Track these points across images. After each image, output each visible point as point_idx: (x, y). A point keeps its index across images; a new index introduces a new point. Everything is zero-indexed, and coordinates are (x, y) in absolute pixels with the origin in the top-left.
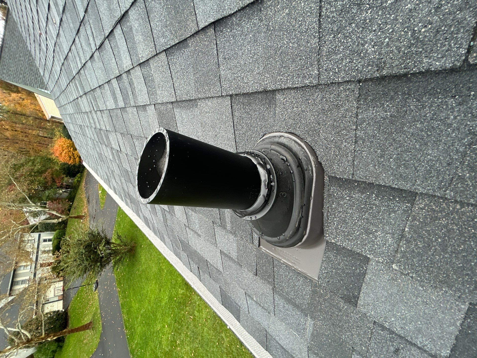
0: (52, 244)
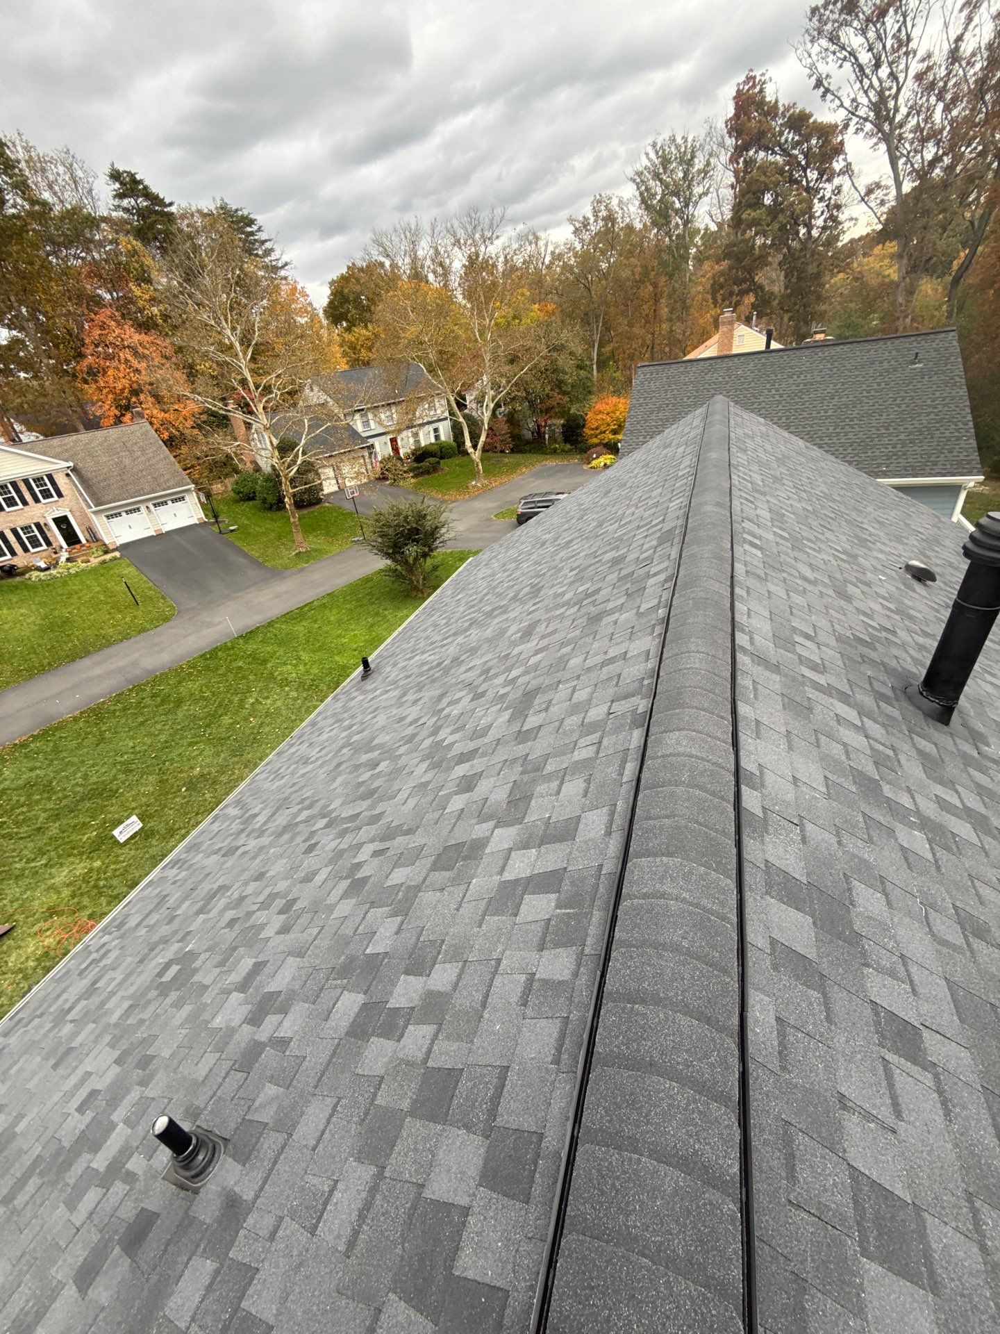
0: (432, 444)
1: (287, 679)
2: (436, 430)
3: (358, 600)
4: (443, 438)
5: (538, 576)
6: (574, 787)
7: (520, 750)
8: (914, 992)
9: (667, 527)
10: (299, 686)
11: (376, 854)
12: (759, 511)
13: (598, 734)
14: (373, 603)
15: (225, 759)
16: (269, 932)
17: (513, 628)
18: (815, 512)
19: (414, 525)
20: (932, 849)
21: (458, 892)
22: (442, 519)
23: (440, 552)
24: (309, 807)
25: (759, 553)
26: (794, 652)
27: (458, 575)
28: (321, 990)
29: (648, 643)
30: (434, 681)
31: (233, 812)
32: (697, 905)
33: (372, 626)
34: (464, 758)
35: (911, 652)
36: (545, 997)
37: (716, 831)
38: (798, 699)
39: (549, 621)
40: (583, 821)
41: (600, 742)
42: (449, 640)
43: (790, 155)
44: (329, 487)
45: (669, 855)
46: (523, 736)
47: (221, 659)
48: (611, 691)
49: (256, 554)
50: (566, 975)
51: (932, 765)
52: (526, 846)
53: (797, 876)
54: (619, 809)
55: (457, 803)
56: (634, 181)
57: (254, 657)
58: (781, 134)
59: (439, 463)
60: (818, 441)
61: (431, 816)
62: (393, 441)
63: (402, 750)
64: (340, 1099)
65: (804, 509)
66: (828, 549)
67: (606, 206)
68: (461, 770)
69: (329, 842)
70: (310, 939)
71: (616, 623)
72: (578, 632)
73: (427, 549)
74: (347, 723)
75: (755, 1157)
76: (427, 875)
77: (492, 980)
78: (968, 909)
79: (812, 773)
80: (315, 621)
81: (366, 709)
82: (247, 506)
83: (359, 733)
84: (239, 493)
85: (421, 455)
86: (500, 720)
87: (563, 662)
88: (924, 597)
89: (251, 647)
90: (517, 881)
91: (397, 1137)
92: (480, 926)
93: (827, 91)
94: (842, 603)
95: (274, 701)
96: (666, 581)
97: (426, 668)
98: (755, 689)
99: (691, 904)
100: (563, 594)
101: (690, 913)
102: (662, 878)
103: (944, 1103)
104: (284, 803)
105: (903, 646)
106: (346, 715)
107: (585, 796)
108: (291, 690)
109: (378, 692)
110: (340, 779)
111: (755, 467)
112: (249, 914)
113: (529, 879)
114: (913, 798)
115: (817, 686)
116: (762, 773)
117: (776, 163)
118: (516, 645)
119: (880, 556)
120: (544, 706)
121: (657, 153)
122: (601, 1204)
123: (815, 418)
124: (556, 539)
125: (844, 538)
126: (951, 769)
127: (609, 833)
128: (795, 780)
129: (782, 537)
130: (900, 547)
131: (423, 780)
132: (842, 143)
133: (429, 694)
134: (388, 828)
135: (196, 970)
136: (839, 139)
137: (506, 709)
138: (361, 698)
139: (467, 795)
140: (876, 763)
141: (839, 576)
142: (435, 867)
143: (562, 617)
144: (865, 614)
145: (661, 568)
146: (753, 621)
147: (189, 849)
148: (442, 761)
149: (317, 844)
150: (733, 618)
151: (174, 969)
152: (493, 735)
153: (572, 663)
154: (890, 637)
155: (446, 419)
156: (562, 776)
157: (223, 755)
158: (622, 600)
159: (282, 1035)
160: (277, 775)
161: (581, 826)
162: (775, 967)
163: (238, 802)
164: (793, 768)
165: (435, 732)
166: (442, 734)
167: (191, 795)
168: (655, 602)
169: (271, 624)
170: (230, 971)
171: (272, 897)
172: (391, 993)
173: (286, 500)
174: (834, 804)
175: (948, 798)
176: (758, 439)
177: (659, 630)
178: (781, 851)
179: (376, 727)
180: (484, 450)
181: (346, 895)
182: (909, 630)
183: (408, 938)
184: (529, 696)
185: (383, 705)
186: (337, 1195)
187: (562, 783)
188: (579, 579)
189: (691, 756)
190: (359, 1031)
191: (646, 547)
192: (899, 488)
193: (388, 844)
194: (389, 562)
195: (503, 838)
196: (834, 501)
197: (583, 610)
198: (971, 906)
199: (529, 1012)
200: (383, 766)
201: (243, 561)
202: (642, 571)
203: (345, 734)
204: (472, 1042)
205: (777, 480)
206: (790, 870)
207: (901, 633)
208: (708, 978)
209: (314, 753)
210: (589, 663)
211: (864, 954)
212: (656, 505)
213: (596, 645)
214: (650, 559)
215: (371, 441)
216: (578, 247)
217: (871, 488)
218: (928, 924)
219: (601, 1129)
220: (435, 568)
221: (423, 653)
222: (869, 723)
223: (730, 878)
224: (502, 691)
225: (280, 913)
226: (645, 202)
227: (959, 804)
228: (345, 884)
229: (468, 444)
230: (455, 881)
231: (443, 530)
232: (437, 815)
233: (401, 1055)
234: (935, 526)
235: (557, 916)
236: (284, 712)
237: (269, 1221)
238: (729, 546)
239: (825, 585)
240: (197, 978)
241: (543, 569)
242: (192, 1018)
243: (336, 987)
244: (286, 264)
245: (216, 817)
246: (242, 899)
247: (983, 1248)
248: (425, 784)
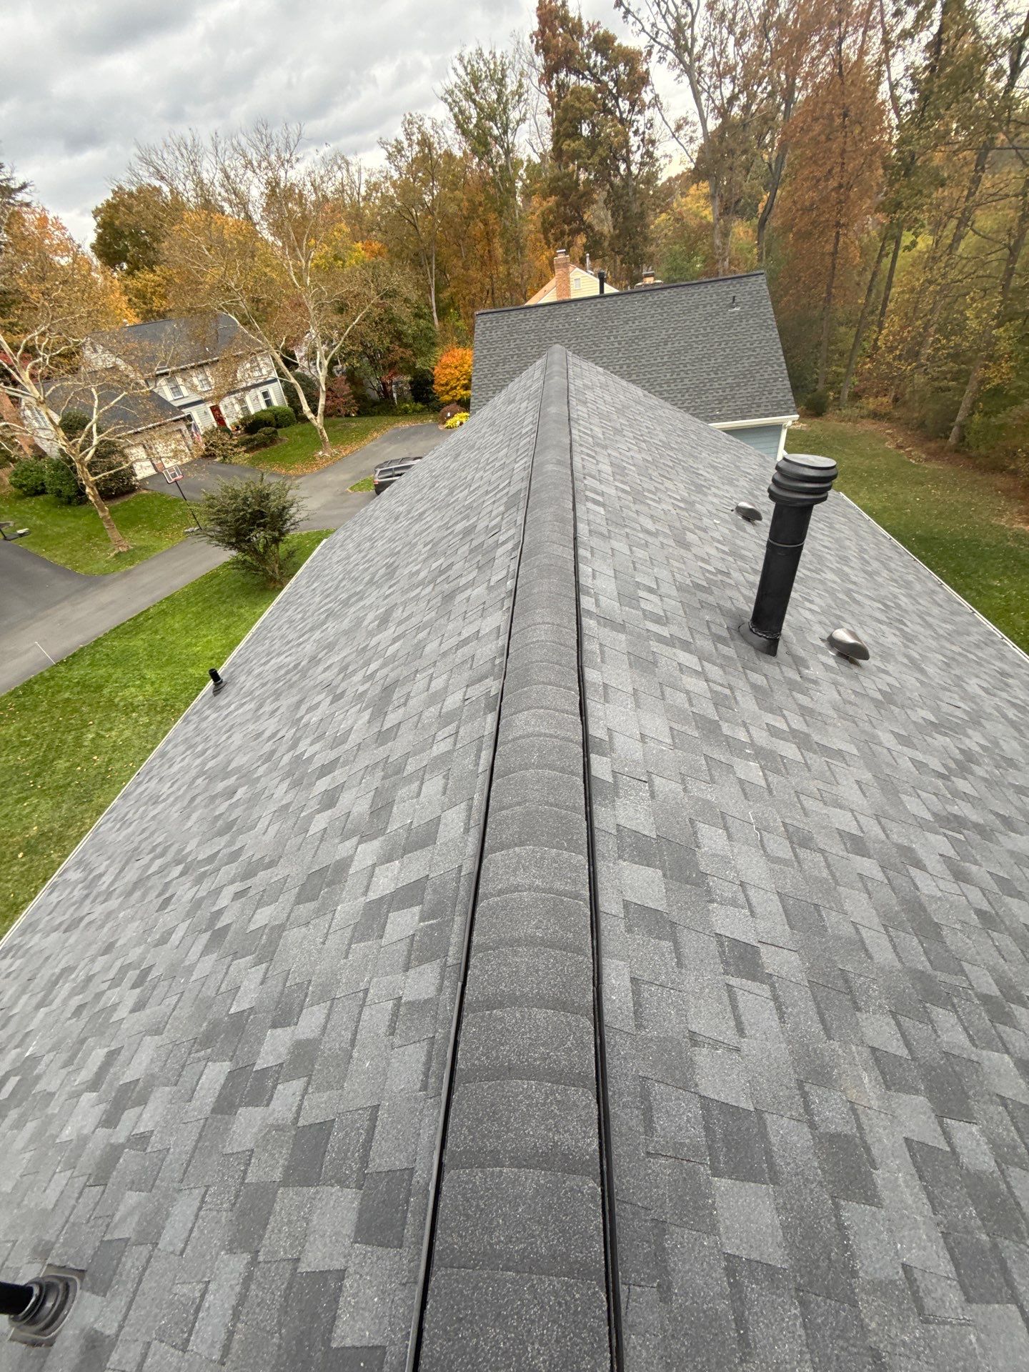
0: (263, 411)
1: (132, 704)
2: (265, 394)
3: (205, 600)
4: (275, 403)
5: (392, 555)
6: (433, 786)
7: (381, 752)
8: (753, 914)
9: (513, 490)
10: (150, 710)
11: (238, 895)
12: (601, 466)
13: (455, 724)
14: (224, 602)
15: (69, 809)
16: (122, 1012)
17: (370, 617)
18: (654, 462)
19: (257, 508)
20: (765, 775)
21: (323, 923)
22: (289, 498)
23: (293, 536)
24: (162, 855)
25: (601, 510)
26: (638, 608)
27: (312, 561)
28: (183, 1067)
29: (498, 619)
30: (291, 687)
31: (74, 876)
32: (550, 891)
33: (228, 627)
34: (325, 770)
35: (743, 590)
36: (412, 1020)
37: (567, 808)
38: (644, 655)
39: (405, 604)
40: (443, 821)
41: (457, 733)
42: (306, 637)
43: (599, 81)
44: (143, 470)
45: (522, 844)
46: (384, 737)
47: (39, 694)
48: (466, 675)
49: (60, 561)
50: (431, 992)
51: (762, 695)
52: (389, 859)
53: (646, 833)
54: (476, 802)
55: (320, 822)
56: (446, 100)
57: (83, 685)
58: (589, 57)
59: (275, 432)
60: (658, 388)
61: (294, 842)
62: (215, 410)
63: (261, 771)
64: (208, 1187)
65: (644, 460)
66: (667, 499)
67: (419, 128)
68: (323, 785)
69: (185, 892)
70: (168, 1011)
71: (468, 599)
72: (433, 614)
73: (277, 534)
74: (199, 748)
75: (614, 1124)
76: (291, 911)
77: (360, 1013)
78: (795, 823)
79: (657, 726)
80: (156, 632)
81: (221, 728)
82: (33, 502)
83: (214, 757)
84: (21, 486)
85: (252, 425)
86: (360, 722)
87: (420, 646)
88: (752, 536)
89: (77, 673)
90: (382, 898)
91: (269, 1213)
92: (346, 957)
93: (628, 11)
94: (682, 552)
95: (120, 731)
96: (513, 549)
97: (282, 672)
98: (602, 652)
99: (544, 891)
100: (418, 572)
101: (543, 900)
102: (515, 870)
103: (779, 1008)
104: (134, 855)
105: (736, 587)
106: (198, 739)
107: (444, 793)
108: (140, 716)
109: (233, 707)
110: (194, 817)
111: (596, 420)
112: (99, 995)
113: (393, 895)
114: (748, 731)
115: (661, 639)
116: (611, 737)
117: (588, 90)
118: (374, 635)
119: (715, 500)
120: (402, 700)
121: (466, 68)
122: (467, 1229)
123: (653, 365)
124: (409, 512)
125: (681, 486)
126: (780, 697)
127: (467, 830)
128: (643, 737)
129: (624, 491)
130: (731, 490)
131: (284, 802)
132: (647, 72)
133: (287, 702)
134: (249, 863)
135: (39, 1077)
136: (645, 67)
137: (366, 709)
138: (214, 716)
139: (329, 812)
140: (716, 704)
141: (677, 524)
142: (299, 900)
143: (417, 599)
144: (703, 560)
145: (509, 533)
146: (597, 582)
147: (23, 932)
148: (303, 778)
149: (172, 896)
150: (577, 582)
151: (13, 1081)
152: (354, 739)
153: (428, 649)
154: (725, 579)
155: (275, 380)
156: (421, 776)
157: (65, 806)
158: (475, 573)
159: (142, 1130)
160: (124, 822)
161: (442, 827)
162: (629, 930)
163: (79, 863)
164: (641, 726)
165: (294, 746)
166: (302, 746)
167: (32, 860)
168: (504, 572)
169: (98, 642)
170: (79, 1069)
171: (124, 970)
172: (259, 1052)
173: (88, 490)
174: (680, 753)
175: (777, 725)
176: (598, 391)
177: (508, 603)
178: (631, 812)
179: (233, 748)
180: (327, 415)
181: (206, 951)
182: (741, 570)
183: (274, 986)
184: (388, 690)
185: (239, 720)
186: (210, 1297)
187: (422, 783)
188: (433, 555)
189: (540, 735)
190: (226, 1105)
191: (494, 513)
192: (729, 431)
193: (249, 883)
194: (234, 553)
195: (367, 853)
196: (672, 449)
197: (438, 589)
198: (797, 820)
199: (397, 1041)
200: (240, 793)
201: (45, 571)
202: (491, 541)
203: (198, 761)
204: (342, 1087)
205: (618, 432)
206: (640, 829)
207: (735, 574)
208: (563, 964)
209: (165, 789)
210: (445, 647)
211: (709, 892)
212: (503, 466)
213: (450, 626)
214: (498, 526)
215: (186, 411)
216: (396, 176)
217: (705, 434)
218: (763, 846)
219: (465, 1151)
220: (291, 554)
221: (279, 655)
222: (707, 666)
223: (581, 853)
224: (361, 689)
225: (133, 987)
226: (461, 126)
227: (785, 727)
228: (206, 937)
229: (306, 409)
230: (319, 913)
231: (293, 510)
232: (300, 839)
233: (270, 1121)
234: (761, 466)
235: (421, 930)
236: (137, 742)
237: (137, 1349)
238: (571, 506)
239: (666, 535)
240: (38, 1088)
241: (398, 546)
242: (37, 1136)
243: (199, 1060)
244: (24, 186)
245: (55, 886)
246: (89, 979)
247: (812, 1126)
248: (287, 806)
